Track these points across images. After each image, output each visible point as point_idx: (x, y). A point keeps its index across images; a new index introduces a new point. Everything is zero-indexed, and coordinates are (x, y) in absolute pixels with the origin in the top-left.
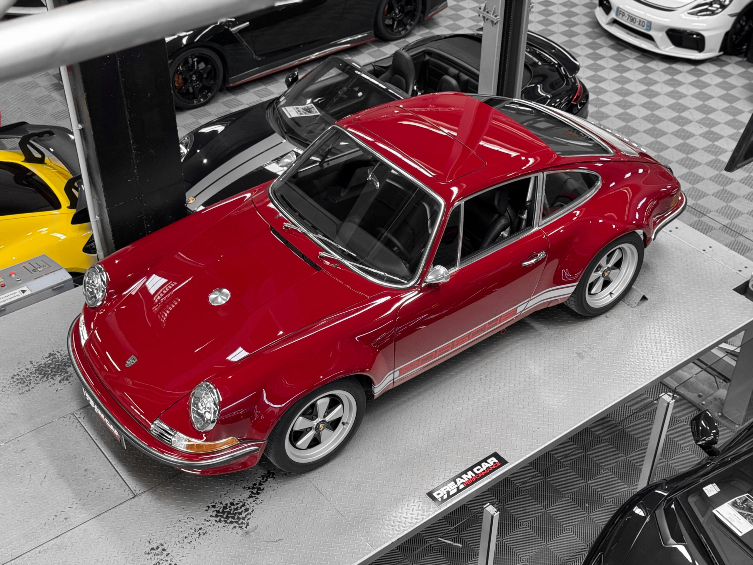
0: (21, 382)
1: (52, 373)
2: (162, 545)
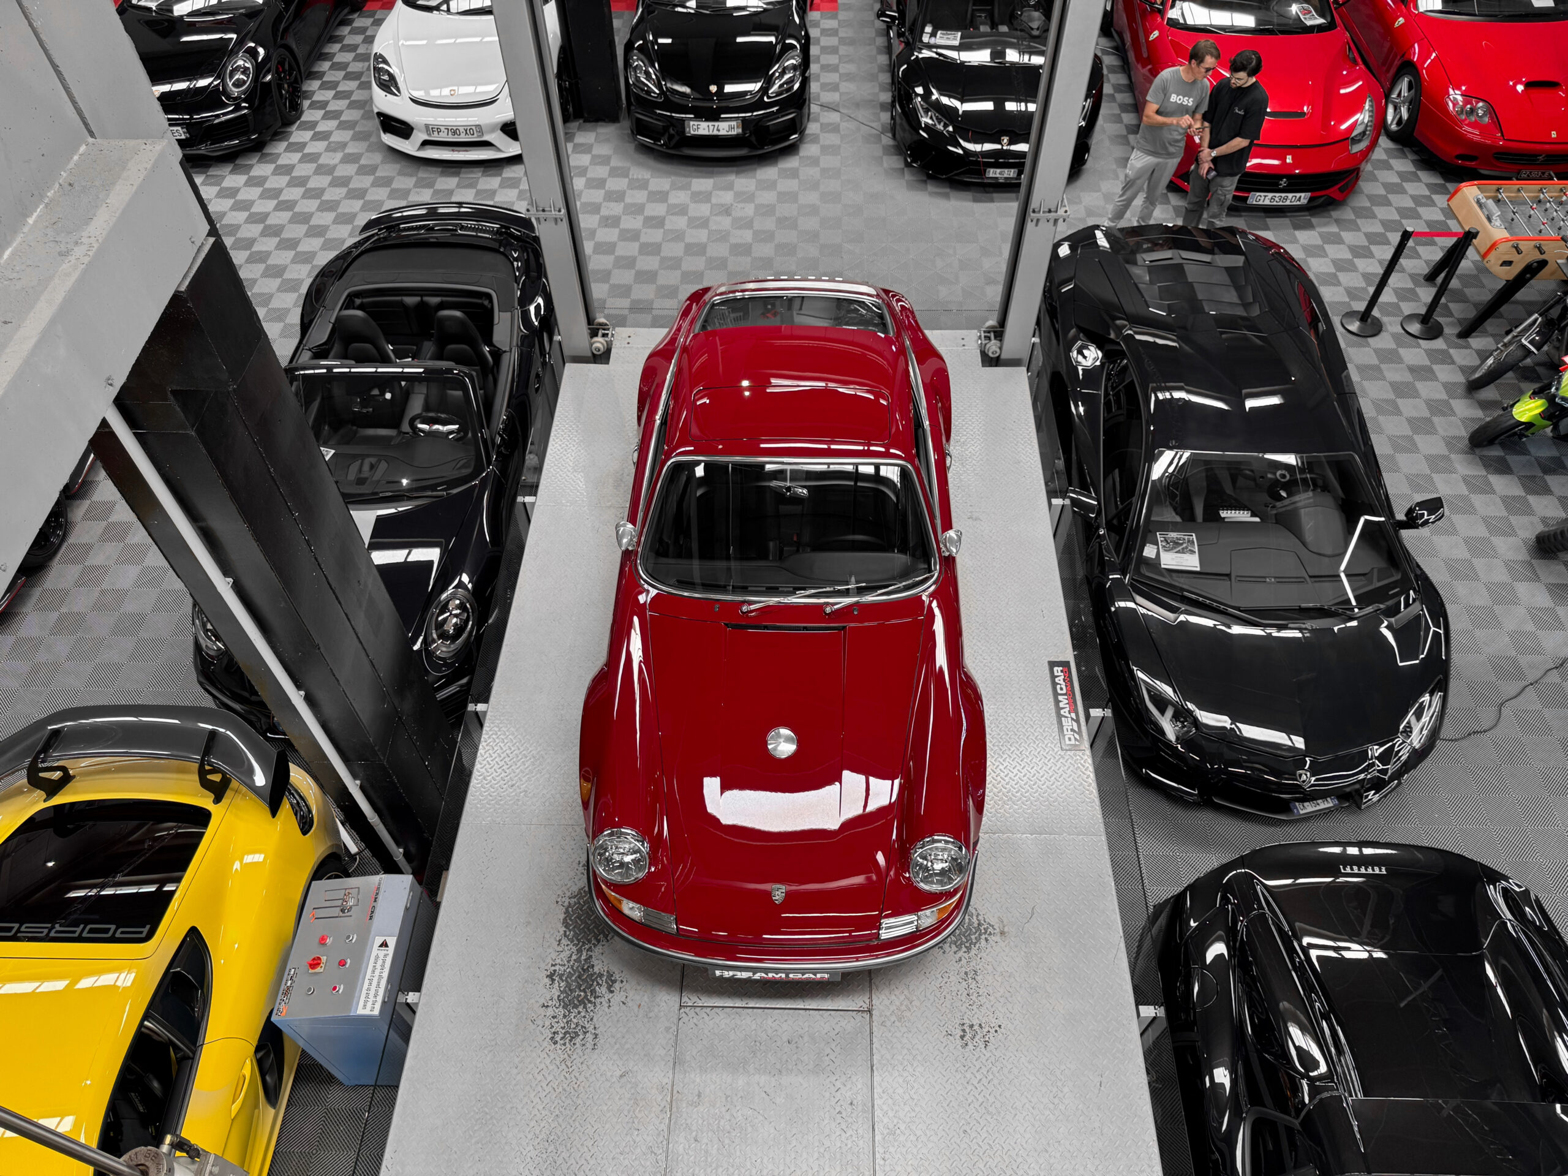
0: (572, 1038)
1: (585, 992)
2: (963, 1024)
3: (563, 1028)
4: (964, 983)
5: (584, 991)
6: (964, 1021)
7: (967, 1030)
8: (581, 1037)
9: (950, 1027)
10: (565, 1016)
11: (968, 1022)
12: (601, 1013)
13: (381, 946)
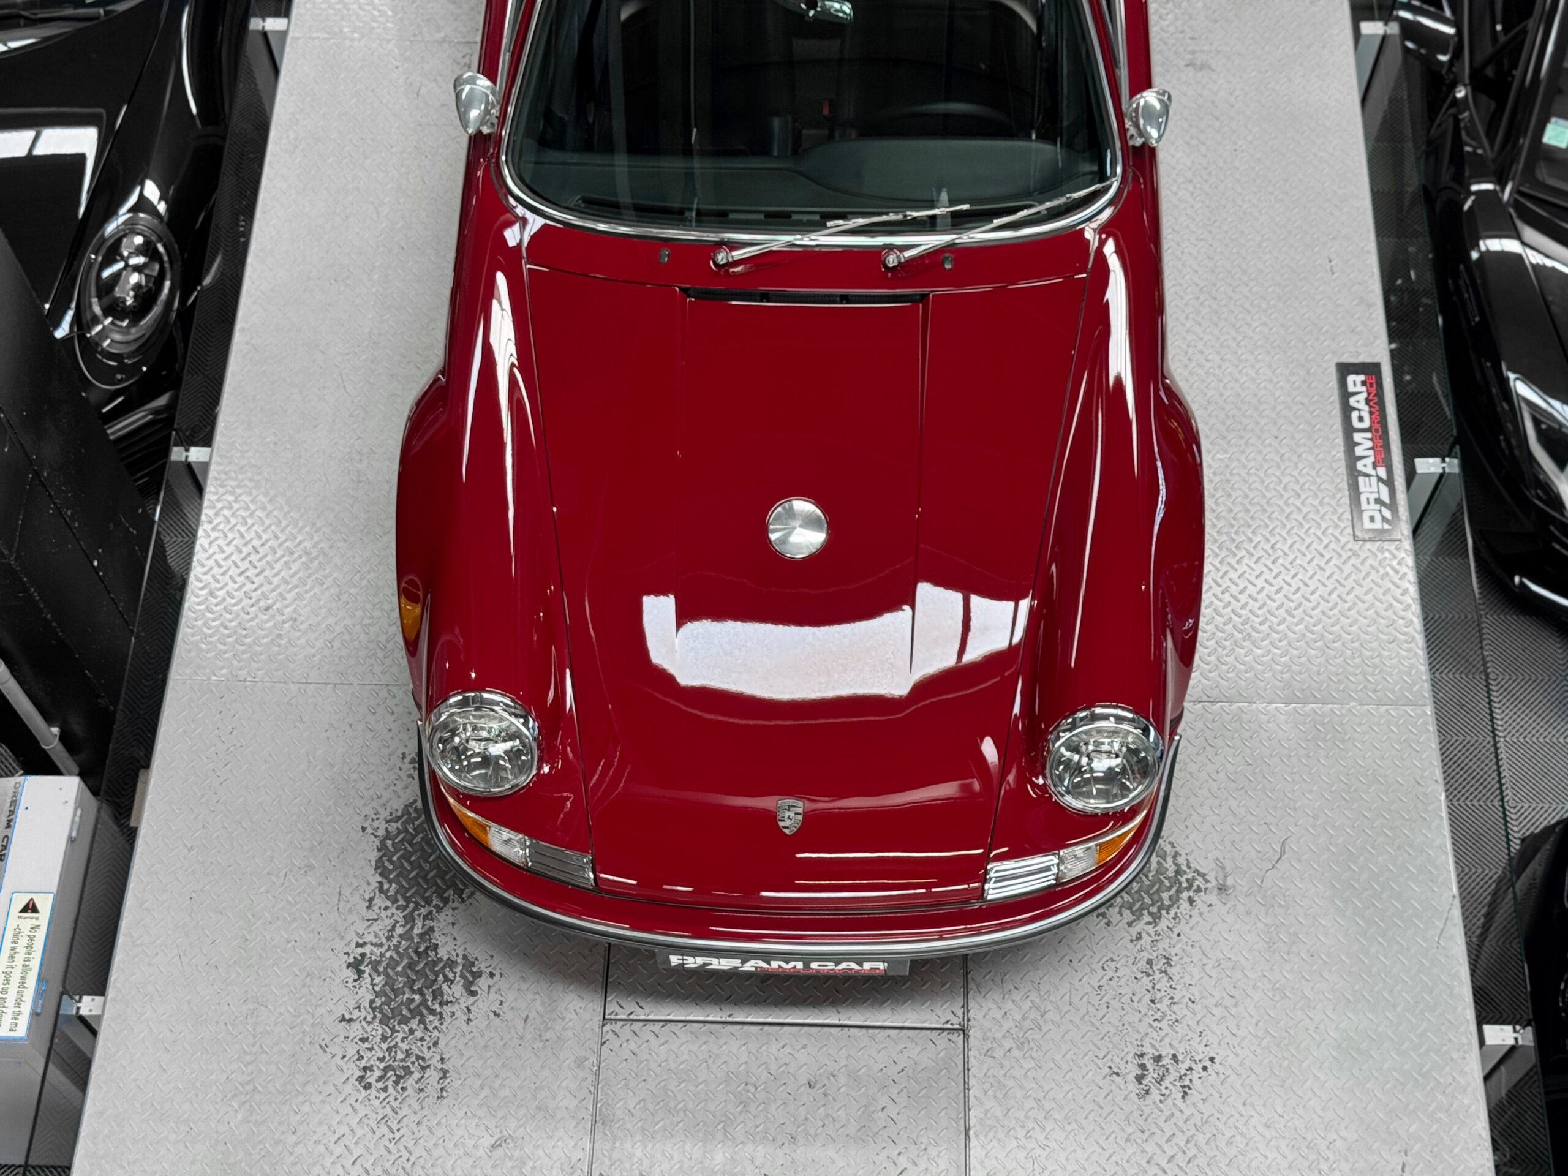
0: (399, 1078)
1: (422, 994)
2: (1142, 1055)
3: (381, 1060)
4: (1145, 980)
5: (420, 992)
6: (1144, 1050)
7: (1150, 1065)
8: (417, 1076)
9: (1117, 1060)
10: (384, 1038)
11: (1150, 1052)
12: (453, 1031)
13: (25, 910)
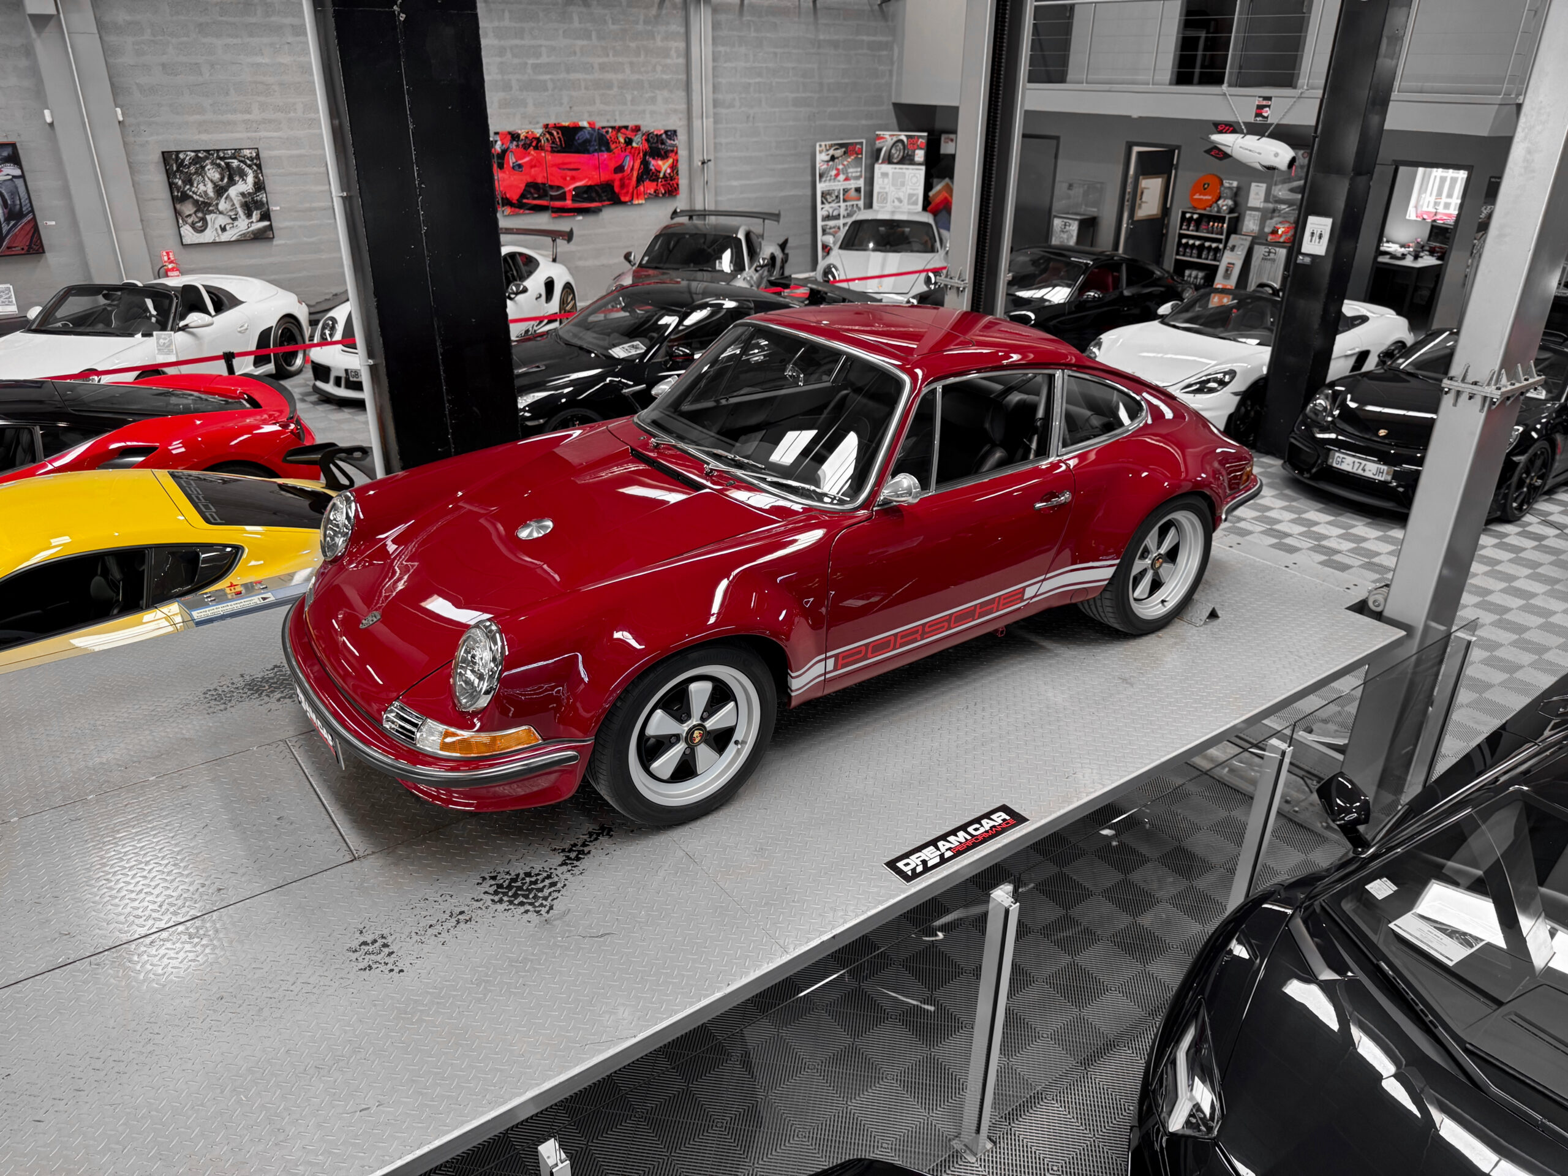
0: (215, 699)
1: (269, 688)
2: (383, 937)
3: (223, 691)
4: (447, 916)
6: (389, 937)
7: (378, 944)
8: (219, 703)
9: (373, 928)
10: (237, 688)
11: (389, 940)
12: (252, 703)
